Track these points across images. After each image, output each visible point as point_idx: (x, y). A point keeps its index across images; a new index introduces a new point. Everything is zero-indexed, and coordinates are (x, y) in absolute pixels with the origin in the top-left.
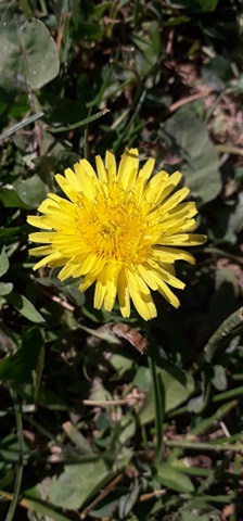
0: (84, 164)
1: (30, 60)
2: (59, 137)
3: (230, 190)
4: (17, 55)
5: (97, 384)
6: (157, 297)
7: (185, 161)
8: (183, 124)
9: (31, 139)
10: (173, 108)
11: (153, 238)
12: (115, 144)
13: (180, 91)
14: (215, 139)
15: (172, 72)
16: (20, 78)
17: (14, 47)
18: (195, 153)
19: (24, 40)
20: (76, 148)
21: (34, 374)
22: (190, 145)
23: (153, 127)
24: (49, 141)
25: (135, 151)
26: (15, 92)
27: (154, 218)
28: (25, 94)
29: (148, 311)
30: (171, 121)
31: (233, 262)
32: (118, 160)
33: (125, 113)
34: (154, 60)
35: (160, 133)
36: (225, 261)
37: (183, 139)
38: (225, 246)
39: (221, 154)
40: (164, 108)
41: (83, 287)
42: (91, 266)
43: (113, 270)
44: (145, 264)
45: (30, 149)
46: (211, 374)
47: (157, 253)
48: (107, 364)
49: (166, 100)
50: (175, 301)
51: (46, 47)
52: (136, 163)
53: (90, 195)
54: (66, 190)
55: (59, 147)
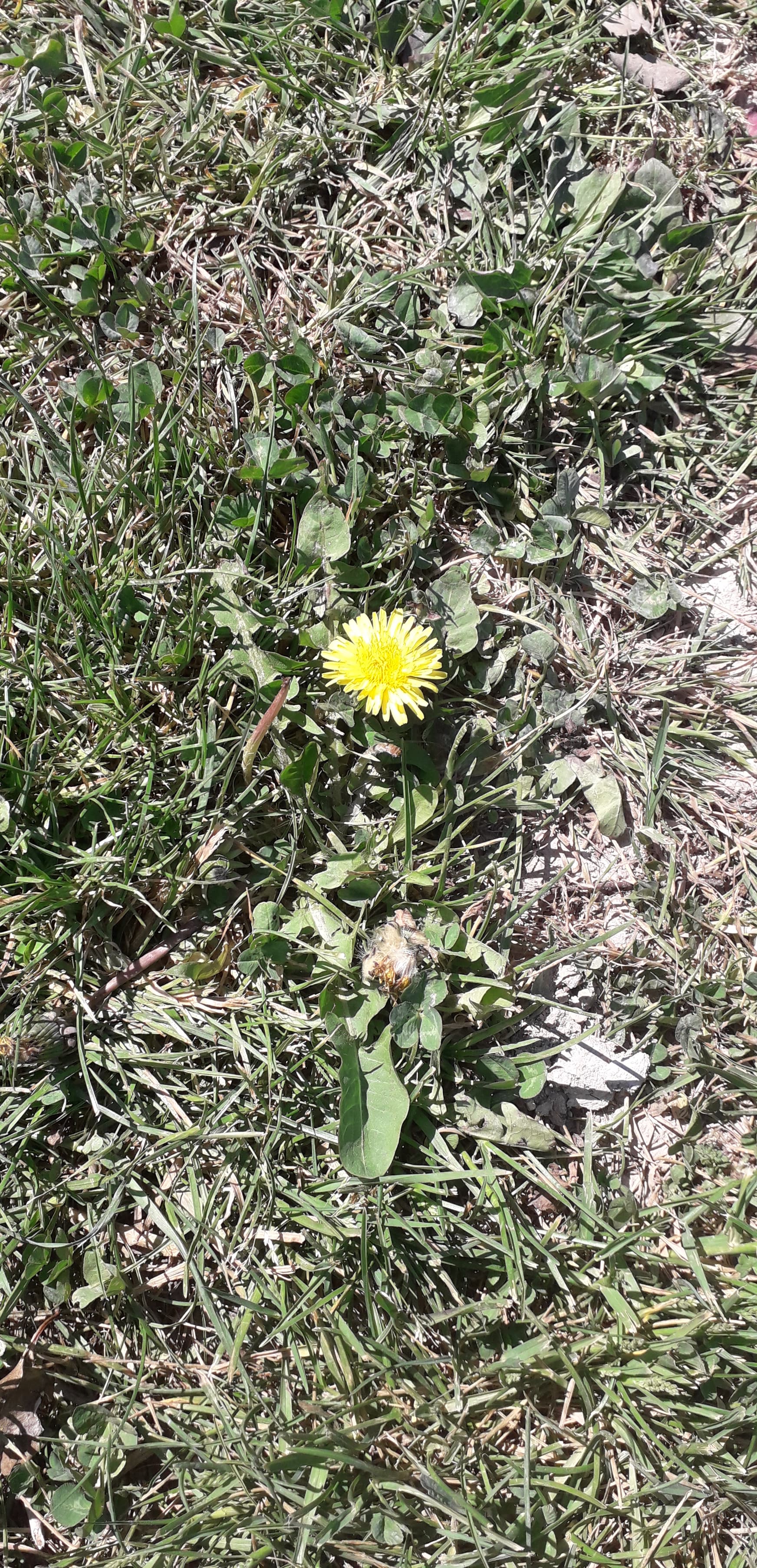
0: (363, 617)
1: (327, 534)
2: (343, 594)
3: (487, 645)
4: (317, 529)
5: (357, 810)
6: (408, 710)
7: (449, 618)
8: (448, 585)
9: (321, 594)
10: (442, 568)
11: (407, 671)
12: (388, 600)
13: (451, 550)
14: (478, 599)
15: (446, 532)
16: (318, 546)
17: (316, 524)
18: (458, 611)
19: (324, 519)
20: (356, 604)
21: (308, 786)
22: (455, 603)
23: (423, 586)
24: (335, 596)
25: (400, 610)
26: (313, 557)
27: (410, 658)
28: (321, 559)
29: (401, 719)
30: (438, 582)
31: (490, 713)
32: (388, 614)
33: (398, 573)
34: (428, 525)
35: (427, 592)
36: (483, 712)
37: (448, 598)
38: (481, 697)
39: (482, 615)
40: (435, 567)
41: (360, 698)
42: (365, 685)
43: (382, 687)
44: (402, 688)
45: (320, 601)
46: (453, 795)
47: (410, 681)
48: (366, 792)
49: (438, 561)
50: (421, 716)
51: (341, 526)
52: (401, 618)
53: (367, 641)
54: (349, 633)
55: (343, 602)
